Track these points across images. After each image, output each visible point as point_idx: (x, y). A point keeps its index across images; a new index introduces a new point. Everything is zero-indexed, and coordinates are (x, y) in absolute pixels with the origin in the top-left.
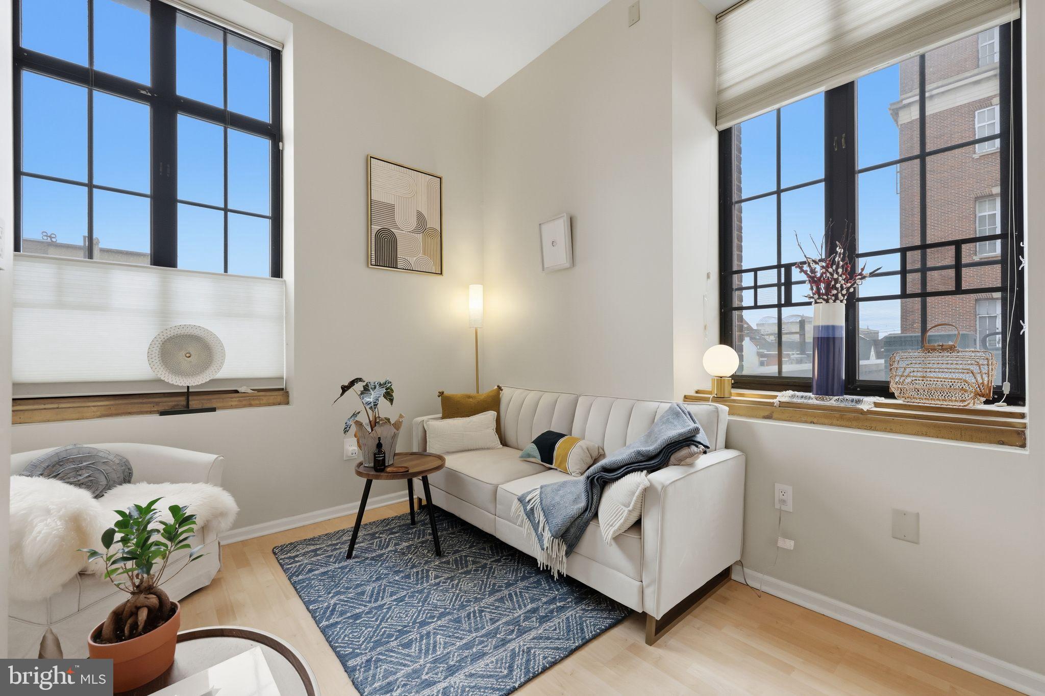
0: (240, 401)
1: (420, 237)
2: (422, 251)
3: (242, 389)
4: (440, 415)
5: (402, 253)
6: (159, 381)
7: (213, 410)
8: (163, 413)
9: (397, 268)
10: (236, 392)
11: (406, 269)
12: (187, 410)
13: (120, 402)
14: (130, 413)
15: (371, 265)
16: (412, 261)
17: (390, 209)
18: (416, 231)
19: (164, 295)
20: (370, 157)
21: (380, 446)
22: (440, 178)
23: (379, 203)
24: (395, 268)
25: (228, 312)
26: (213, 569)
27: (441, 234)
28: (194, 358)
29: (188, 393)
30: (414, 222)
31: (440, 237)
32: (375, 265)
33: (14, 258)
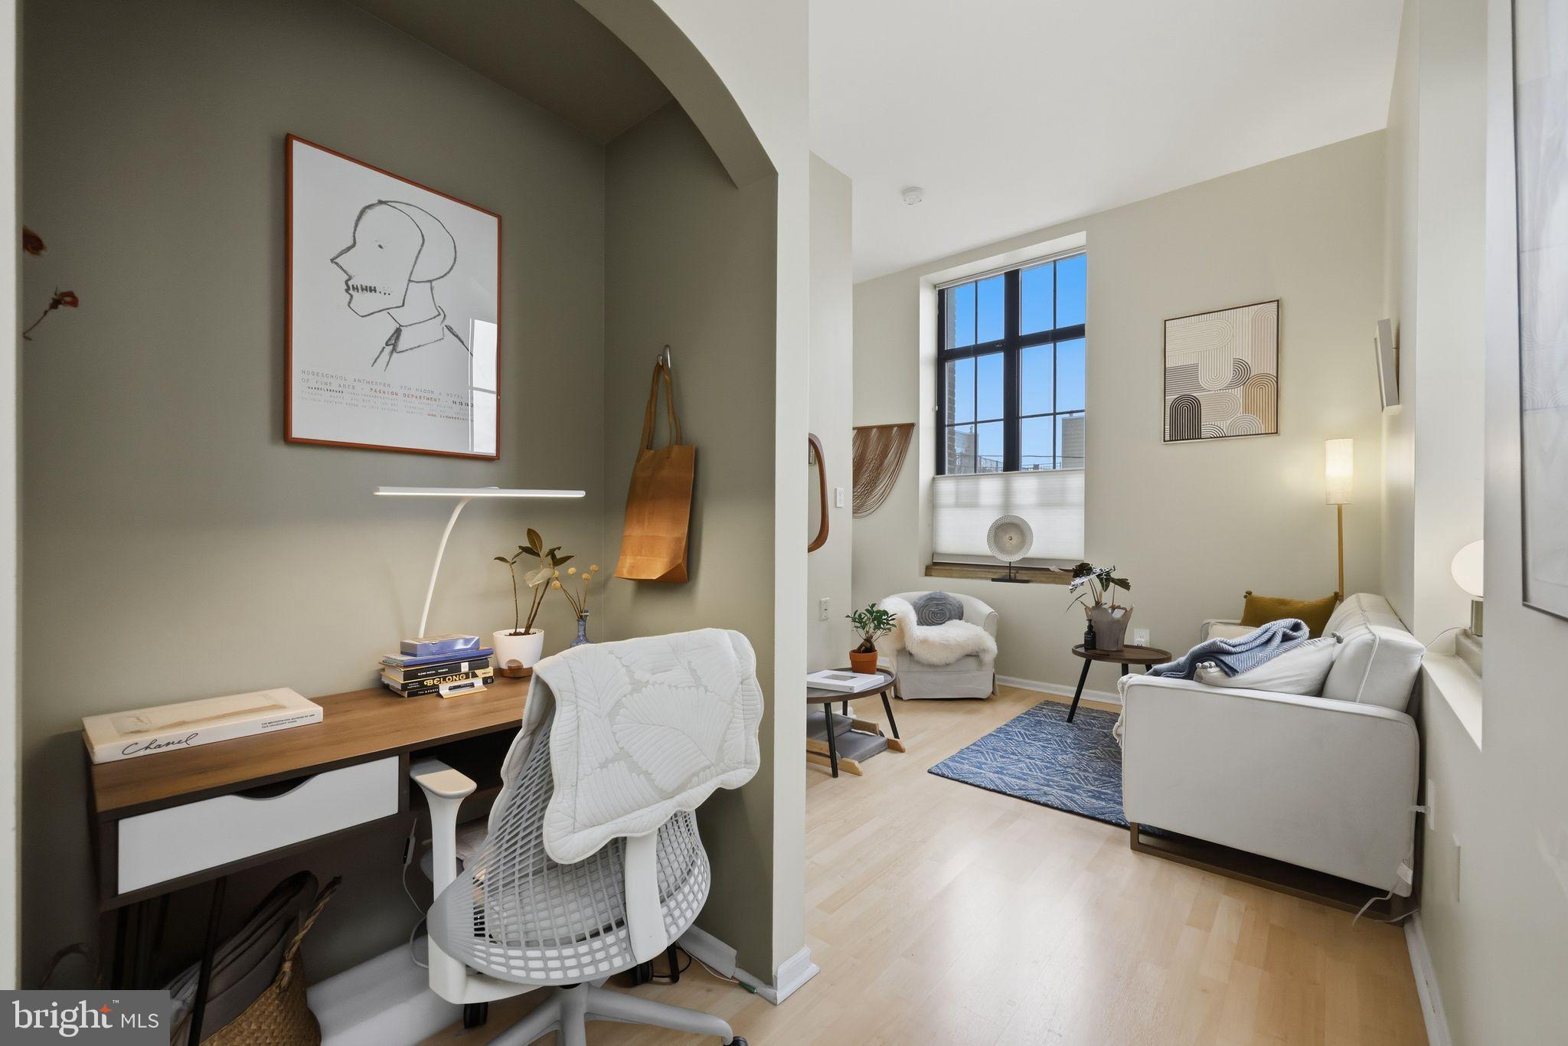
0: (1047, 578)
1: (1238, 392)
2: (1241, 410)
3: (1052, 568)
4: (1239, 621)
5: (1208, 419)
6: (991, 556)
8: (993, 580)
9: (1201, 438)
10: (1048, 570)
11: (1220, 437)
12: (1009, 579)
13: (978, 570)
14: (981, 578)
15: (1165, 441)
16: (1225, 425)
17: (1191, 371)
18: (1231, 386)
19: (1007, 494)
20: (1165, 321)
21: (1090, 627)
22: (1278, 301)
23: (1176, 369)
24: (1198, 438)
25: (1050, 502)
26: (986, 690)
27: (1277, 378)
28: (1014, 542)
29: (1010, 567)
30: (1228, 375)
31: (1275, 384)
32: (1170, 441)
33: (934, 479)
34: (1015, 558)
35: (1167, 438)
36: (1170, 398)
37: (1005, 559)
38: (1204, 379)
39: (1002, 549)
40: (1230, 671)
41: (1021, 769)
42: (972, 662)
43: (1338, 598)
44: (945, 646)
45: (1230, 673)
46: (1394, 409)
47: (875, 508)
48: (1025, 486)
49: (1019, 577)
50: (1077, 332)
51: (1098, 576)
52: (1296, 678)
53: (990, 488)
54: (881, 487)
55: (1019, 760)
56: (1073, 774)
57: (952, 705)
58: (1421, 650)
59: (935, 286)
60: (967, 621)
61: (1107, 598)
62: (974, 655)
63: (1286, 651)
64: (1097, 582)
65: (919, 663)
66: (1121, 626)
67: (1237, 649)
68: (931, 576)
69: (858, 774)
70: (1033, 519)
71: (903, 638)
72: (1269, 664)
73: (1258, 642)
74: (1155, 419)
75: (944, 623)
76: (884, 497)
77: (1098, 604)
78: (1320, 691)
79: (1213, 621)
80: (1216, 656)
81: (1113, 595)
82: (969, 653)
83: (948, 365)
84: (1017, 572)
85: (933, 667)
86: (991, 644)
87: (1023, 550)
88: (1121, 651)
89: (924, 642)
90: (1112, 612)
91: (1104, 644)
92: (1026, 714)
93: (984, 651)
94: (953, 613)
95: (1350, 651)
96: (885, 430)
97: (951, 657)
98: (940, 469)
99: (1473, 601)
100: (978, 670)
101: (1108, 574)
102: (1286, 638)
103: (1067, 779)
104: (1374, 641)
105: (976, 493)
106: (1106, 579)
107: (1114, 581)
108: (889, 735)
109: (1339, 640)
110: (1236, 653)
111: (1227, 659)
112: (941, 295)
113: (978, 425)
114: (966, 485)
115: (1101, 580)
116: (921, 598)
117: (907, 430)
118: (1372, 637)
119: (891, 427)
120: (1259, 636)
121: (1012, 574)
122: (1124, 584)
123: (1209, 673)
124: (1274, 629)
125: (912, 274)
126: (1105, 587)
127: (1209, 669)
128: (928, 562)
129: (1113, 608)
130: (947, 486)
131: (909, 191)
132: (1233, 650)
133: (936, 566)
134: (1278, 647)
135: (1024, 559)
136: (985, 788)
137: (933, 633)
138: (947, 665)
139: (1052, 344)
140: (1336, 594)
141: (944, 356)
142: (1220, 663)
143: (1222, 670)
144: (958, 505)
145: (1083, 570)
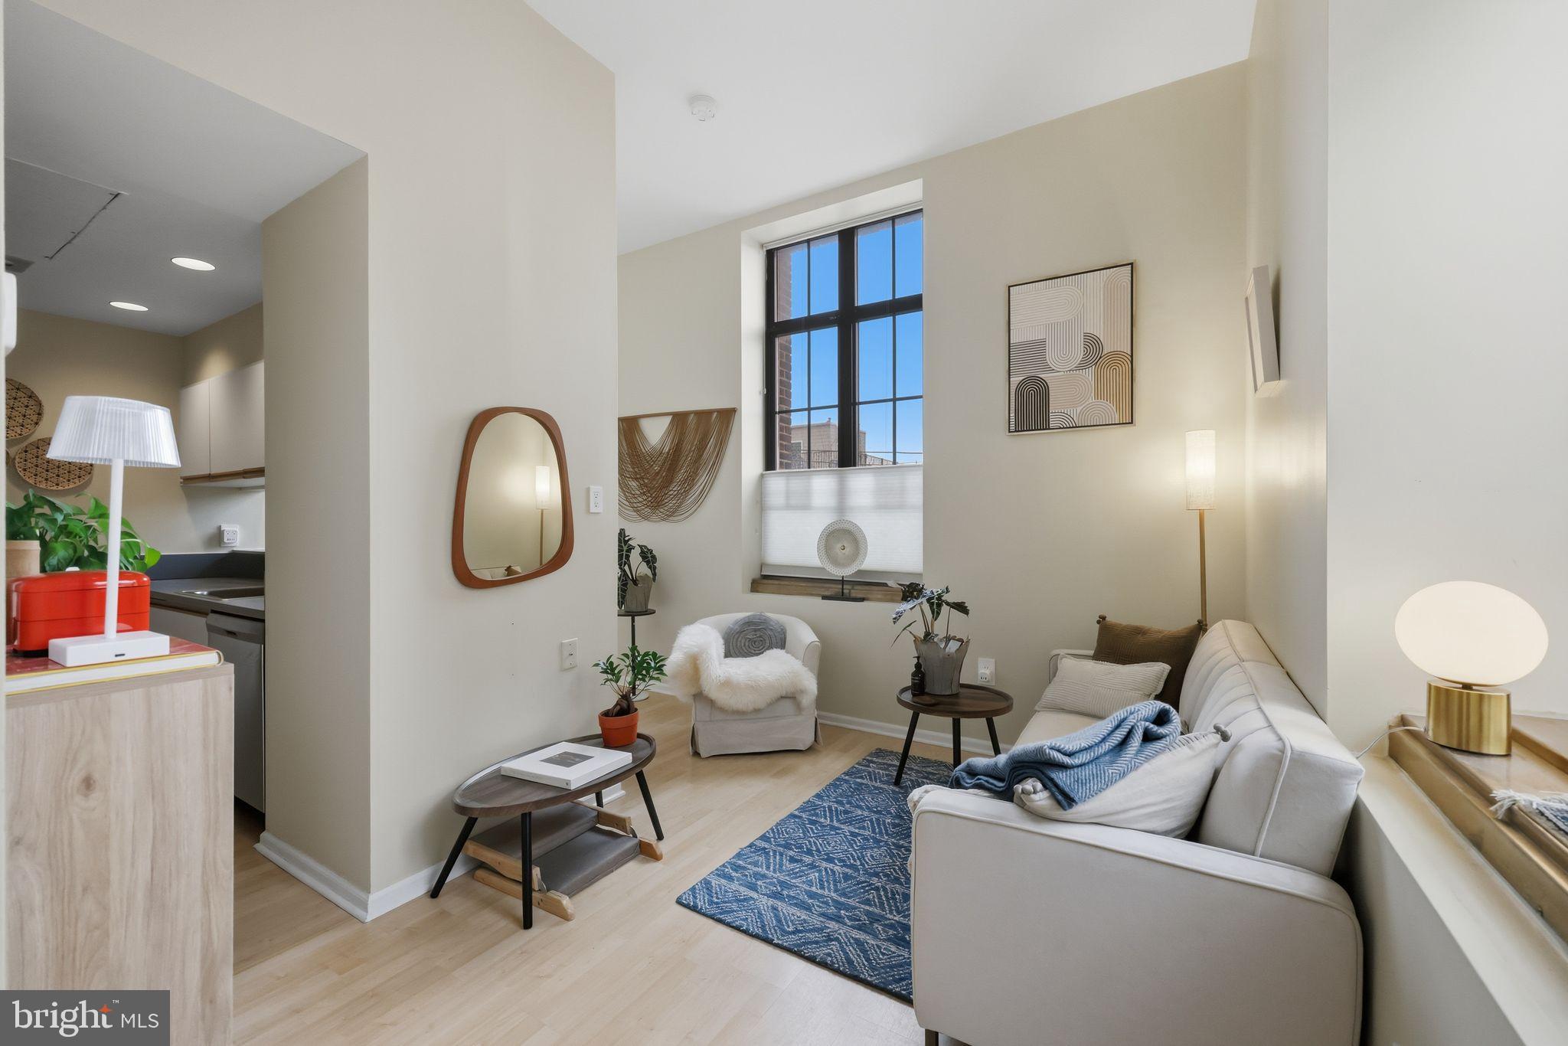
0: (884, 595)
1: (1089, 374)
2: (1093, 395)
3: (891, 583)
4: (1091, 653)
5: (1057, 405)
6: (823, 569)
7: (862, 600)
8: (824, 598)
9: (1049, 429)
10: (885, 585)
11: (1064, 428)
12: (842, 597)
13: (810, 584)
14: (812, 595)
15: (1010, 432)
16: (1076, 414)
17: (1037, 348)
18: (1082, 366)
19: (842, 493)
20: (1009, 287)
21: (918, 666)
22: (1132, 264)
23: (1020, 344)
24: (1046, 429)
25: (885, 505)
26: (806, 738)
27: (1132, 356)
28: (847, 551)
29: (843, 582)
30: (1078, 353)
31: (1129, 363)
32: (1016, 431)
33: (762, 476)
34: (847, 572)
35: (1013, 428)
36: (1016, 380)
37: (838, 573)
38: (1051, 358)
39: (835, 562)
40: (1065, 799)
41: (810, 883)
42: (787, 705)
43: (1201, 628)
44: (753, 688)
45: (1064, 803)
46: (1276, 386)
47: (690, 512)
48: (861, 483)
49: (854, 594)
50: (914, 304)
51: (928, 600)
52: (1165, 806)
53: (822, 485)
54: (699, 484)
55: (812, 866)
56: (877, 889)
57: (764, 760)
58: (1358, 772)
59: (762, 246)
60: (787, 652)
61: (939, 628)
62: (791, 697)
63: (1148, 759)
64: (926, 607)
65: (722, 710)
66: (955, 663)
67: (1076, 761)
68: (757, 592)
69: (565, 916)
70: (868, 524)
71: (699, 679)
72: (1122, 783)
73: (1107, 746)
74: (998, 404)
75: (763, 653)
76: (703, 495)
77: (928, 635)
78: (1194, 831)
79: (1062, 652)
80: (1041, 768)
81: (948, 622)
82: (784, 694)
83: (778, 341)
84: (853, 589)
85: (740, 714)
86: (810, 683)
87: (857, 562)
88: (956, 695)
89: (727, 684)
90: (946, 646)
91: (936, 687)
92: (846, 774)
93: (802, 692)
94: (774, 639)
95: (1243, 763)
96: (703, 415)
97: (760, 701)
98: (770, 464)
99: (1430, 686)
100: (796, 715)
101: (940, 597)
102: (1149, 738)
103: (868, 902)
104: (1283, 751)
105: (808, 493)
106: (936, 604)
107: (948, 604)
108: (646, 833)
109: (1225, 737)
110: (1072, 767)
111: (1060, 777)
112: (771, 255)
113: (812, 412)
114: (797, 483)
115: (931, 605)
116: (736, 623)
117: (728, 416)
118: (1279, 744)
119: (709, 413)
120: (1109, 735)
121: (847, 590)
122: (961, 607)
123: (1033, 801)
124: (1131, 721)
125: (732, 227)
126: (936, 614)
127: (1033, 796)
128: (756, 575)
129: (948, 639)
130: (777, 483)
131: (696, 99)
132: (1067, 760)
133: (766, 581)
134: (1139, 752)
135: (860, 572)
136: (746, 932)
137: (742, 669)
138: (757, 711)
139: (892, 317)
140: (1200, 622)
141: (775, 330)
142: (1049, 784)
143: (1053, 796)
144: (788, 507)
145: (911, 591)
